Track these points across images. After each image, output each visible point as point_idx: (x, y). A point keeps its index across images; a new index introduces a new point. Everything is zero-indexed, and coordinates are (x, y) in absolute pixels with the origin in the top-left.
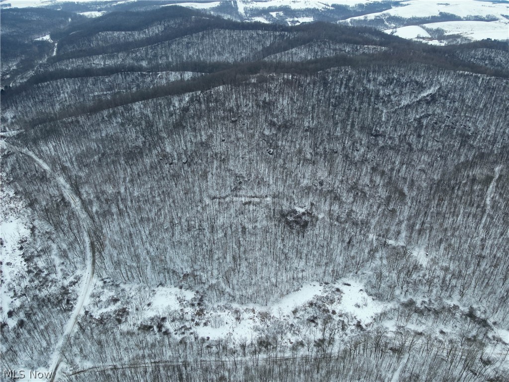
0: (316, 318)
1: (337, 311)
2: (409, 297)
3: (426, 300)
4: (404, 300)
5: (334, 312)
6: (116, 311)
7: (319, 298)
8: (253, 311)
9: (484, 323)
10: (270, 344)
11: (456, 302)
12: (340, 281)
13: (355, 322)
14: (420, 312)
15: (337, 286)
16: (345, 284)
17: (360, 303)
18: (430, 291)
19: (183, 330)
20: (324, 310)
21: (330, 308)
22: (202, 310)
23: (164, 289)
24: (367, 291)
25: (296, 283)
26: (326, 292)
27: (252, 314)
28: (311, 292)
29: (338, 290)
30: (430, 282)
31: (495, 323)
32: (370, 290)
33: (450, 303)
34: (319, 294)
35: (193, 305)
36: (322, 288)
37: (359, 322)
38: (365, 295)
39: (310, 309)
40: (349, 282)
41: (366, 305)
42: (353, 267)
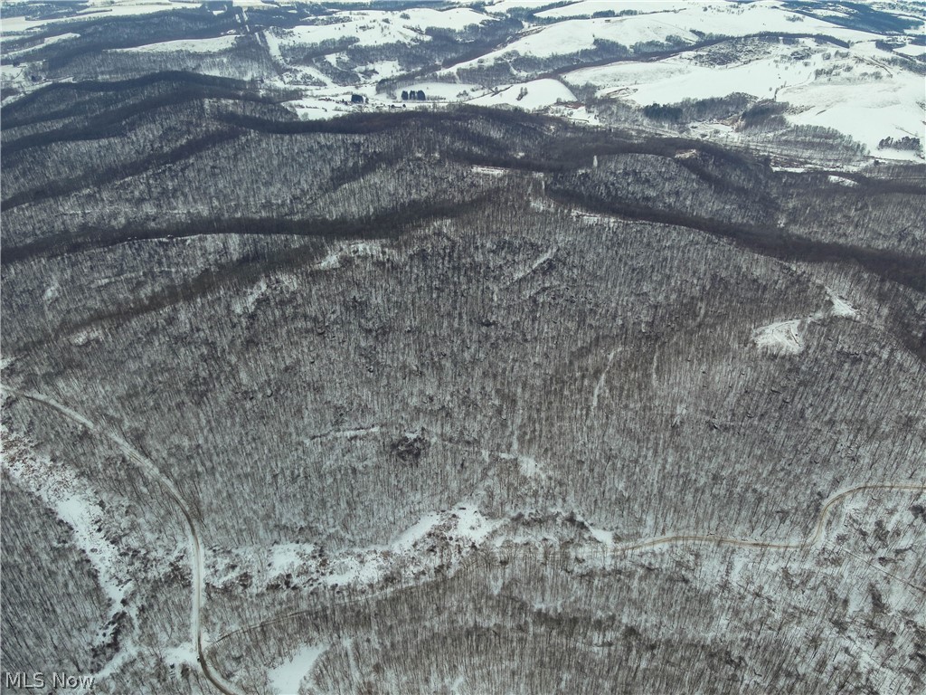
0: (435, 547)
1: (454, 537)
2: (519, 511)
3: (534, 511)
4: (514, 514)
5: (451, 539)
6: (237, 578)
7: (437, 528)
8: (375, 552)
9: (582, 525)
10: (395, 579)
11: (559, 510)
12: (456, 507)
13: (470, 544)
14: (527, 524)
15: (453, 512)
16: (461, 509)
17: (474, 524)
18: (537, 502)
19: (311, 582)
20: (442, 538)
21: (447, 535)
22: (325, 561)
23: (281, 546)
24: (480, 512)
25: (414, 516)
26: (442, 520)
27: (374, 555)
28: (429, 522)
29: (454, 516)
30: (535, 494)
31: (592, 525)
32: (483, 510)
33: (553, 510)
34: (437, 523)
35: (314, 557)
36: (438, 517)
37: (473, 543)
38: (479, 516)
39: (428, 540)
40: (464, 506)
41: (480, 526)
42: (468, 489)
